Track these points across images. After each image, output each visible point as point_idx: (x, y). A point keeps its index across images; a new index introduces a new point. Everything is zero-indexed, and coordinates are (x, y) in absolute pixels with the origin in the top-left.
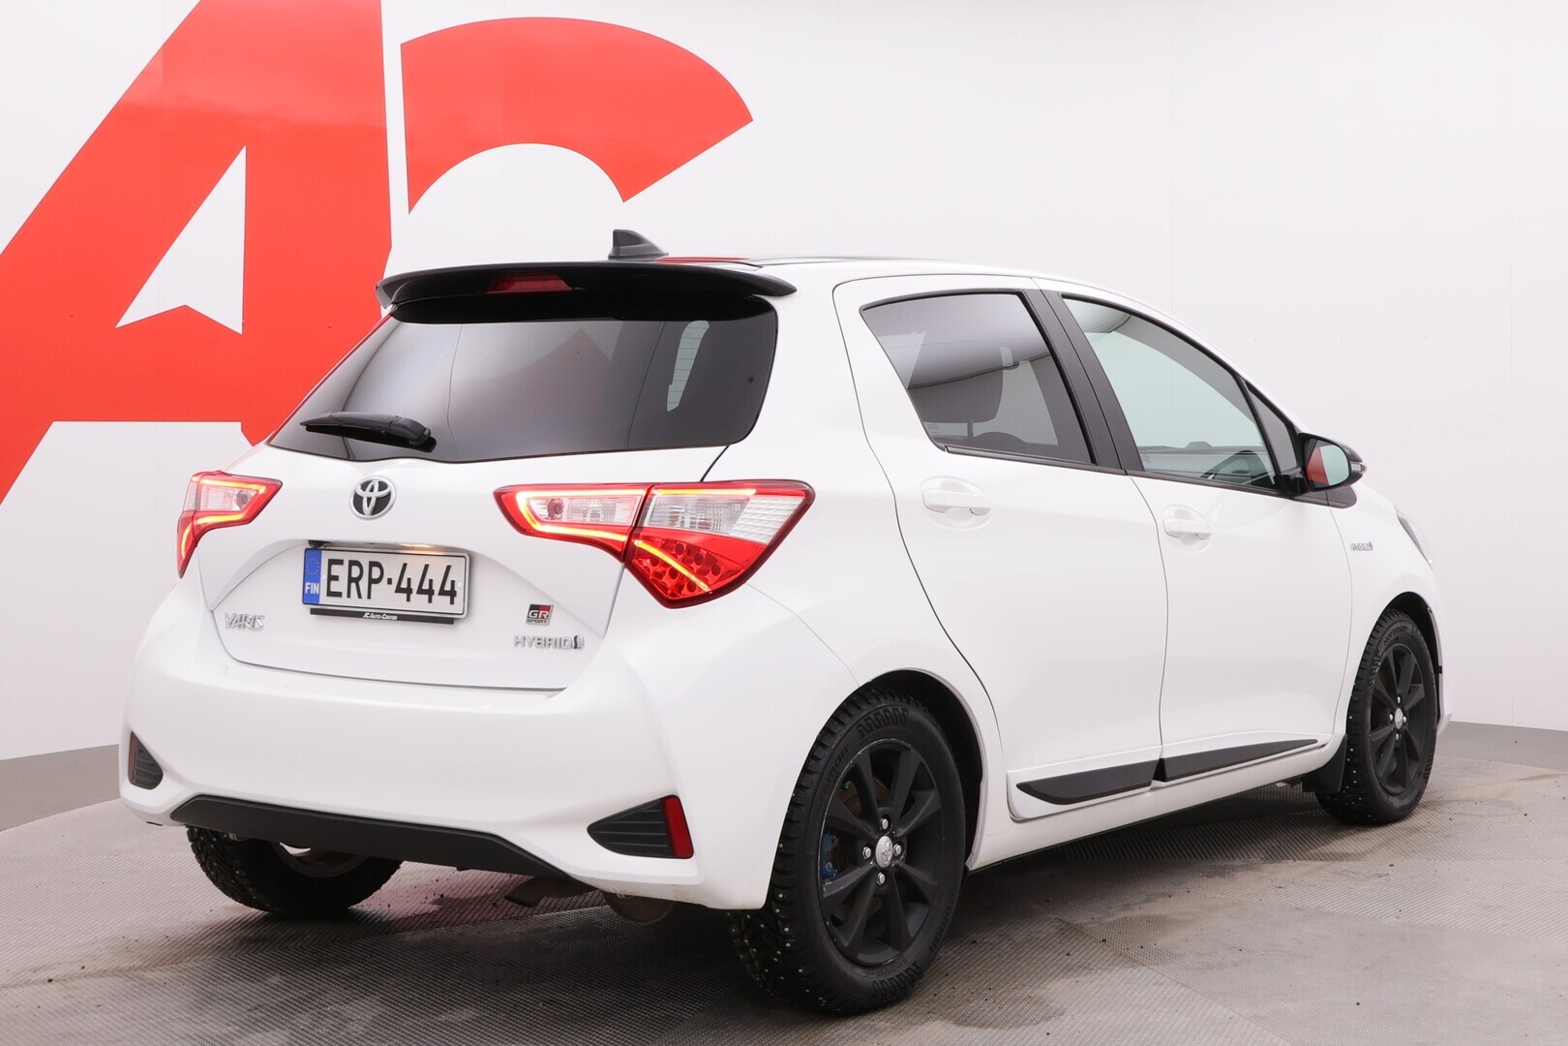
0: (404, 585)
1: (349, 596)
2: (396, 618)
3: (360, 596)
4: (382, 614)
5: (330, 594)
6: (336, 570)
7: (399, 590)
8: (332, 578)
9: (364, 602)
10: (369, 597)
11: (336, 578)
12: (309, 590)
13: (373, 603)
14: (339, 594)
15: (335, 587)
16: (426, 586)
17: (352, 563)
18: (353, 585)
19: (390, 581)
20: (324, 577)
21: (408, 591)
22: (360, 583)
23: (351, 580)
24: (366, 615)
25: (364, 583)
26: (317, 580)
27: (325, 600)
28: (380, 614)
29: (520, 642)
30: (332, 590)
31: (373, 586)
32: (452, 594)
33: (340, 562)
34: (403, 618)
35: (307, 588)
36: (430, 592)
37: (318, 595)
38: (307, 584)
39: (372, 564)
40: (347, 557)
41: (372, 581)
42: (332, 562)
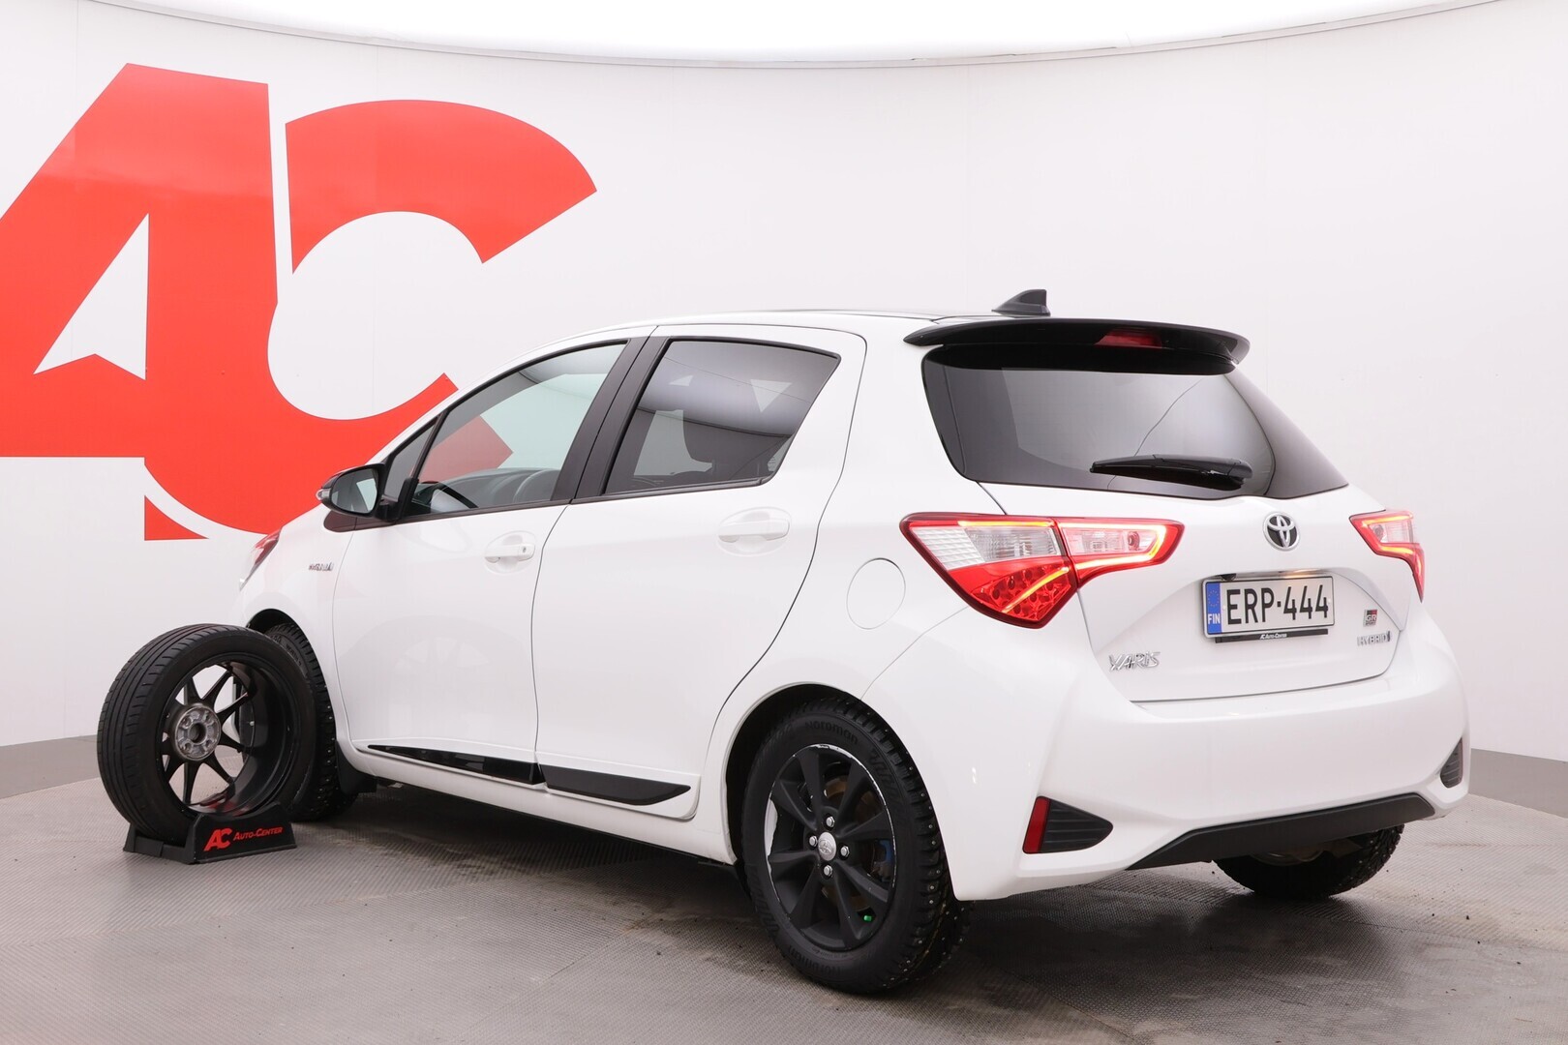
0: (1290, 606)
1: (1247, 622)
2: (1285, 635)
3: (1256, 621)
4: (1274, 634)
5: (1231, 622)
6: (1234, 599)
7: (1287, 611)
8: (1232, 607)
9: (1260, 625)
10: (1264, 620)
11: (1235, 607)
12: (1211, 621)
13: (1267, 625)
14: (1238, 621)
15: (1235, 615)
16: (1306, 605)
17: (1248, 591)
18: (1250, 611)
19: (1279, 604)
20: (1224, 607)
21: (1293, 611)
22: (1256, 608)
23: (1248, 607)
24: (1262, 637)
25: (1258, 608)
26: (1218, 611)
27: (1226, 628)
28: (1273, 634)
29: (1362, 641)
30: (1232, 618)
31: (1266, 610)
32: (1325, 609)
33: (1237, 592)
34: (1291, 634)
35: (1210, 619)
36: (1309, 610)
37: (1220, 625)
38: (1210, 615)
39: (1265, 591)
40: (1242, 586)
41: (1265, 606)
42: (1230, 593)
